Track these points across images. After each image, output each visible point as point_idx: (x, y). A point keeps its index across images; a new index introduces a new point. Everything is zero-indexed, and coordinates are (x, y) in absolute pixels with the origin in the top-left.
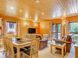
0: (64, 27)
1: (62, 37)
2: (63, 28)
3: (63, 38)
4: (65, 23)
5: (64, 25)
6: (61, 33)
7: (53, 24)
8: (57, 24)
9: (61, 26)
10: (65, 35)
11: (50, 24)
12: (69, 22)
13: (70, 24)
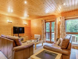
0: (59, 26)
1: (56, 38)
2: (57, 27)
3: (57, 41)
4: (60, 20)
5: (59, 23)
6: (55, 34)
7: (46, 22)
8: (50, 22)
9: (55, 24)
10: (61, 36)
11: (42, 22)
12: (65, 19)
13: (66, 21)
